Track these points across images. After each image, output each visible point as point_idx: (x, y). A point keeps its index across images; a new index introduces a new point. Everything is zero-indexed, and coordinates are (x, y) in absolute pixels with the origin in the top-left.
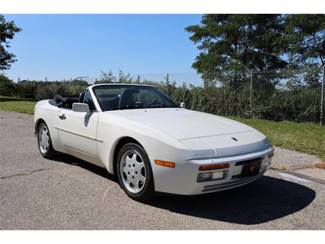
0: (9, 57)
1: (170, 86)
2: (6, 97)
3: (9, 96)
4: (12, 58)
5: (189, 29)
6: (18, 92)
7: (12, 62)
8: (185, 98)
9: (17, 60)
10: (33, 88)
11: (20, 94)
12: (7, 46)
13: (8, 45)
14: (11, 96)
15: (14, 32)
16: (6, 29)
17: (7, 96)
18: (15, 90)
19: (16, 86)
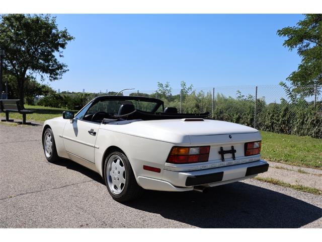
0: (60, 67)
1: (259, 101)
2: (53, 109)
3: (57, 107)
4: (64, 68)
5: (285, 32)
6: (66, 103)
7: (63, 72)
8: (284, 116)
9: (68, 70)
10: (82, 100)
11: (69, 105)
12: (61, 56)
13: (61, 54)
14: (59, 107)
15: (66, 41)
16: (60, 38)
17: (54, 107)
18: (63, 101)
19: (64, 97)
